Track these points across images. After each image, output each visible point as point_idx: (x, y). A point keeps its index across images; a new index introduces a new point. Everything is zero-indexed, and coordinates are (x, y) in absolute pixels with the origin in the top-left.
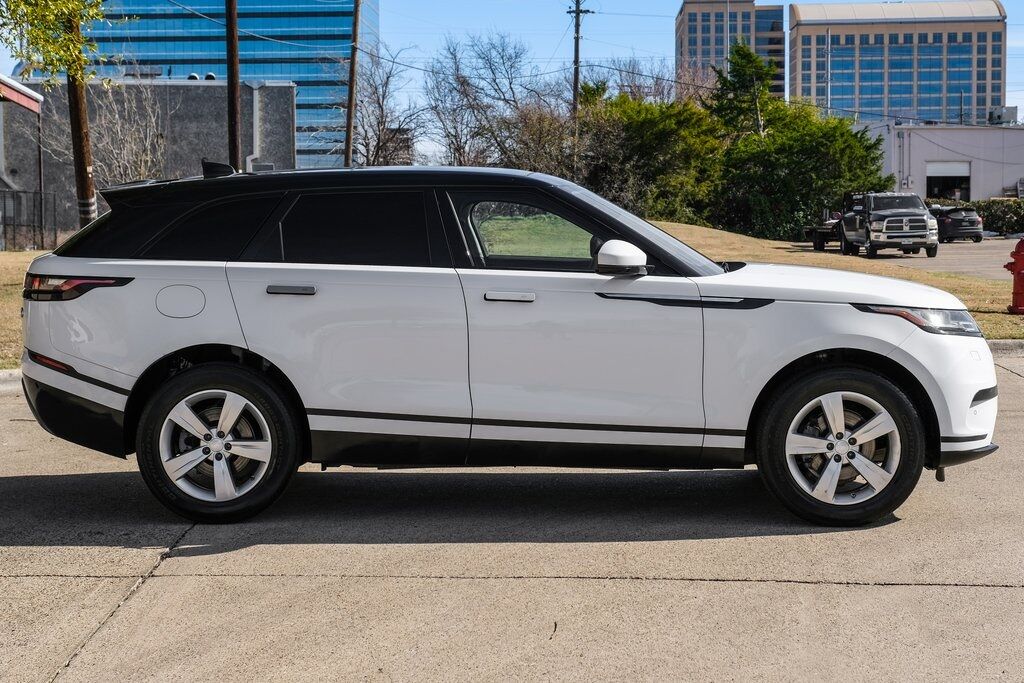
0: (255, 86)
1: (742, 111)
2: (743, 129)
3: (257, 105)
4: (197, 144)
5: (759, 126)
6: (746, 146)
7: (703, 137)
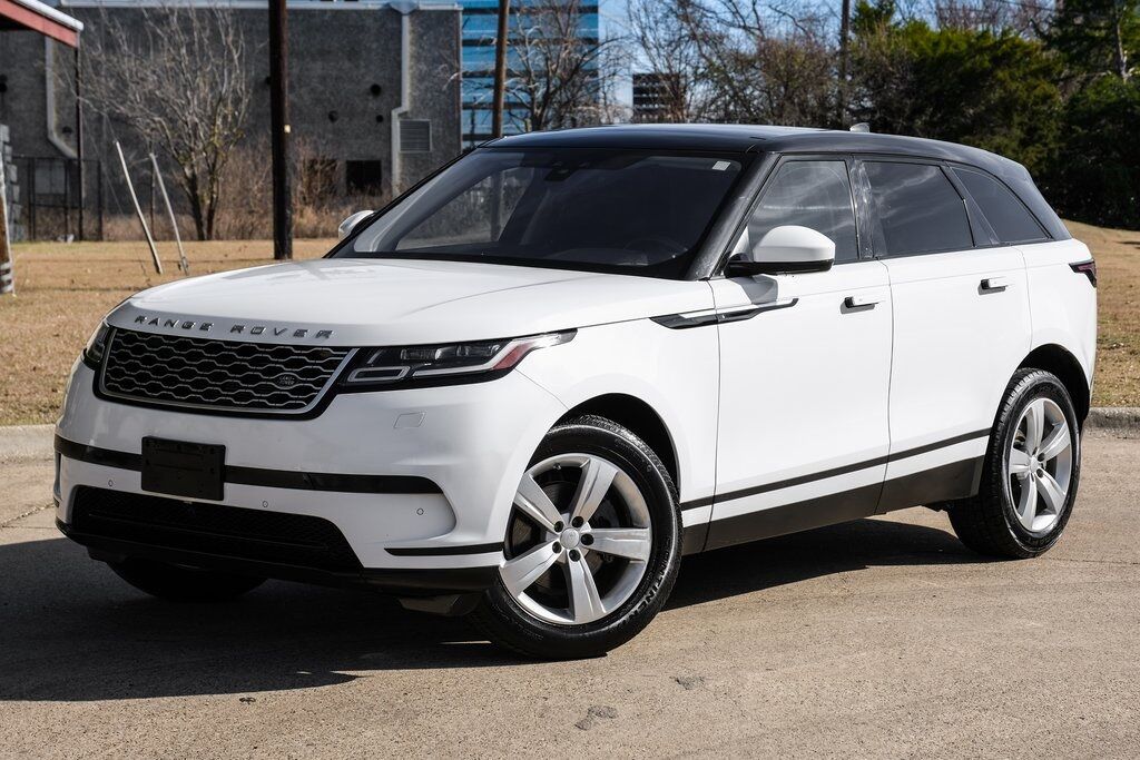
0: (405, 9)
1: (1094, 42)
2: (1095, 69)
3: (407, 37)
4: (323, 93)
5: (1119, 63)
6: (1098, 93)
7: (1031, 80)
